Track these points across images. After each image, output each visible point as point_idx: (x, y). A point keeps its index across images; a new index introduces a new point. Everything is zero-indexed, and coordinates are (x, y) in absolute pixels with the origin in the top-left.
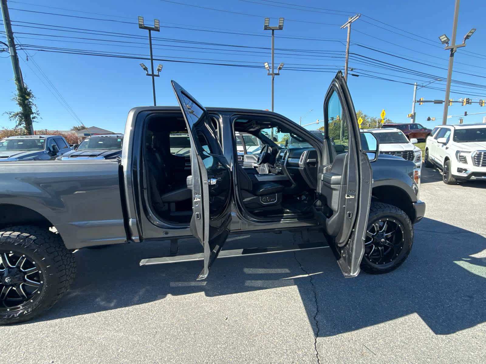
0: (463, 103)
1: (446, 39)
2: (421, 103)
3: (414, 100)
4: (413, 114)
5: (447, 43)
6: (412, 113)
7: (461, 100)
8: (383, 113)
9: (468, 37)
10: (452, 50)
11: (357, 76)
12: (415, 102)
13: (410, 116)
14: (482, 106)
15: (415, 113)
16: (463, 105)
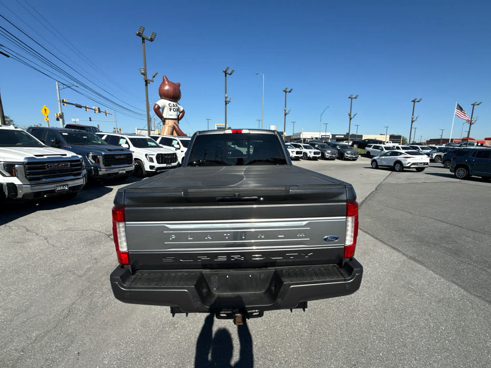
0: (95, 110)
1: (144, 72)
2: (65, 104)
3: (59, 99)
4: (61, 114)
5: (144, 75)
6: (60, 112)
7: (94, 108)
8: (45, 110)
9: (154, 77)
10: (146, 81)
11: (8, 56)
12: (61, 102)
13: (58, 115)
14: (106, 115)
15: (62, 113)
16: (95, 112)
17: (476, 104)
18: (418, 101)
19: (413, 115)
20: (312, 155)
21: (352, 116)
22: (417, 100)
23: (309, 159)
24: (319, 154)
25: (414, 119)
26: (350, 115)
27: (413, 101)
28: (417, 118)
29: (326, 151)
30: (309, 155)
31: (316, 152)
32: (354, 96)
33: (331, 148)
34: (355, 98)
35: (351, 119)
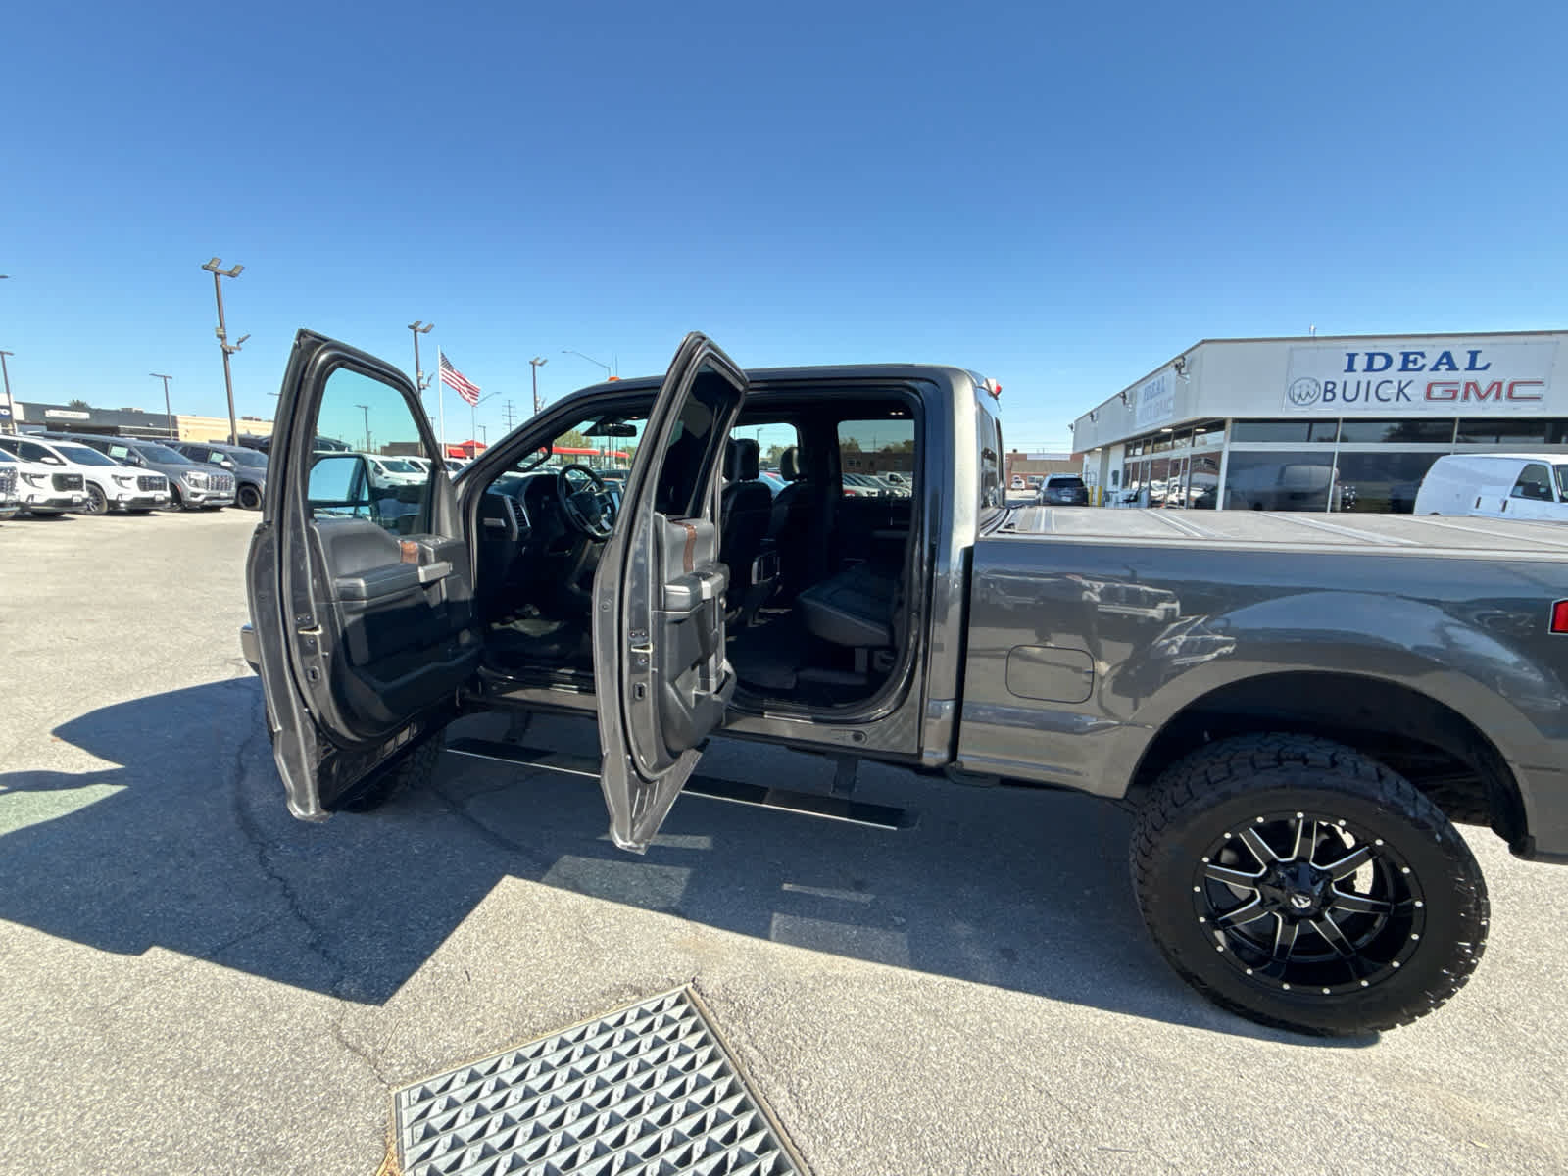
17: (539, 362)
18: (425, 331)
19: (418, 371)
20: (132, 492)
21: (231, 342)
22: (421, 327)
23: (114, 509)
24: (162, 487)
25: (422, 382)
26: (223, 338)
27: (410, 327)
28: (429, 380)
29: (184, 474)
30: (112, 492)
31: (151, 478)
32: (225, 267)
33: (190, 461)
34: (232, 275)
35: (226, 353)
